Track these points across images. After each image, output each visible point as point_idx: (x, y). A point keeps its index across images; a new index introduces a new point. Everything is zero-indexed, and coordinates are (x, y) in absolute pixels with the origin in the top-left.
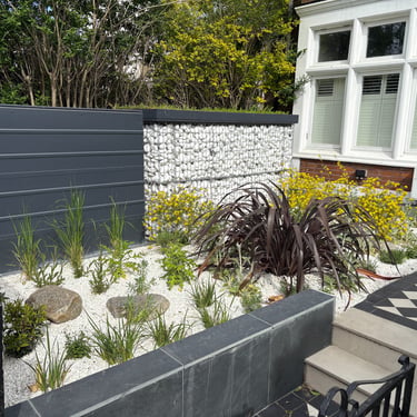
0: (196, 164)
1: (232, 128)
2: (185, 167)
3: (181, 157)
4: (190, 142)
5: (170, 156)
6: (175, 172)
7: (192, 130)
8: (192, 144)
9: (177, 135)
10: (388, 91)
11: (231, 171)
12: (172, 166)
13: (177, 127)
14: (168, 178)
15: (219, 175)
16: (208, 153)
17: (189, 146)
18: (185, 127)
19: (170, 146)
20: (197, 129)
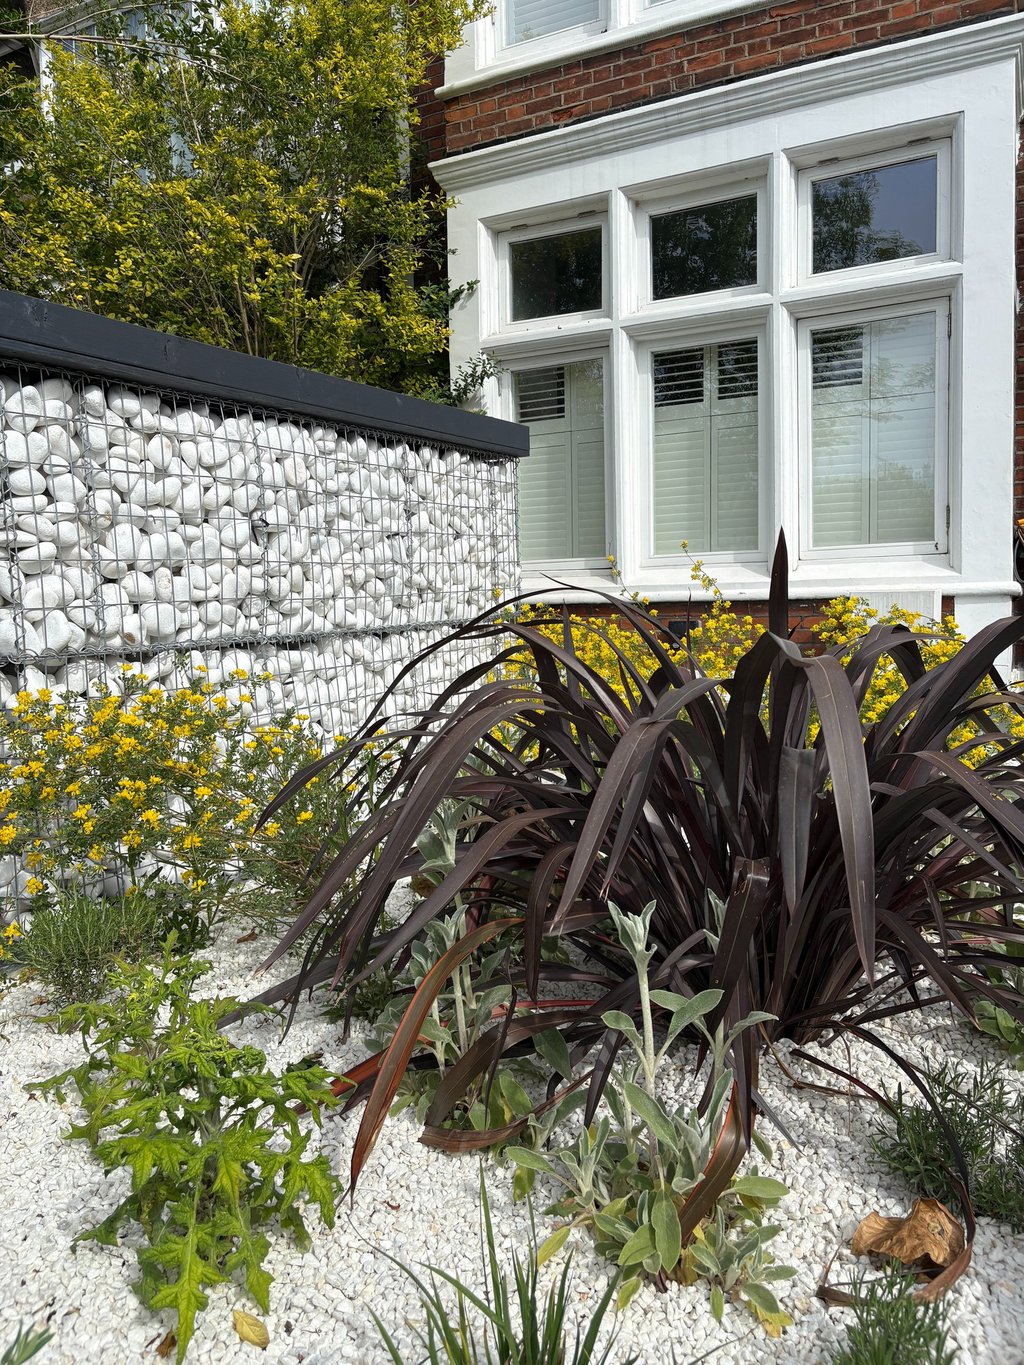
0: (196, 573)
1: (325, 438)
2: (146, 585)
3: (124, 537)
4: (161, 473)
5: (68, 531)
6: (100, 608)
7: (167, 423)
8: (172, 484)
9: (97, 436)
10: (724, 393)
11: (338, 612)
12: (79, 578)
13: (95, 396)
14: (62, 632)
15: (292, 626)
16: (244, 529)
17: (155, 489)
18: (132, 404)
19: (67, 486)
20: (188, 421)
